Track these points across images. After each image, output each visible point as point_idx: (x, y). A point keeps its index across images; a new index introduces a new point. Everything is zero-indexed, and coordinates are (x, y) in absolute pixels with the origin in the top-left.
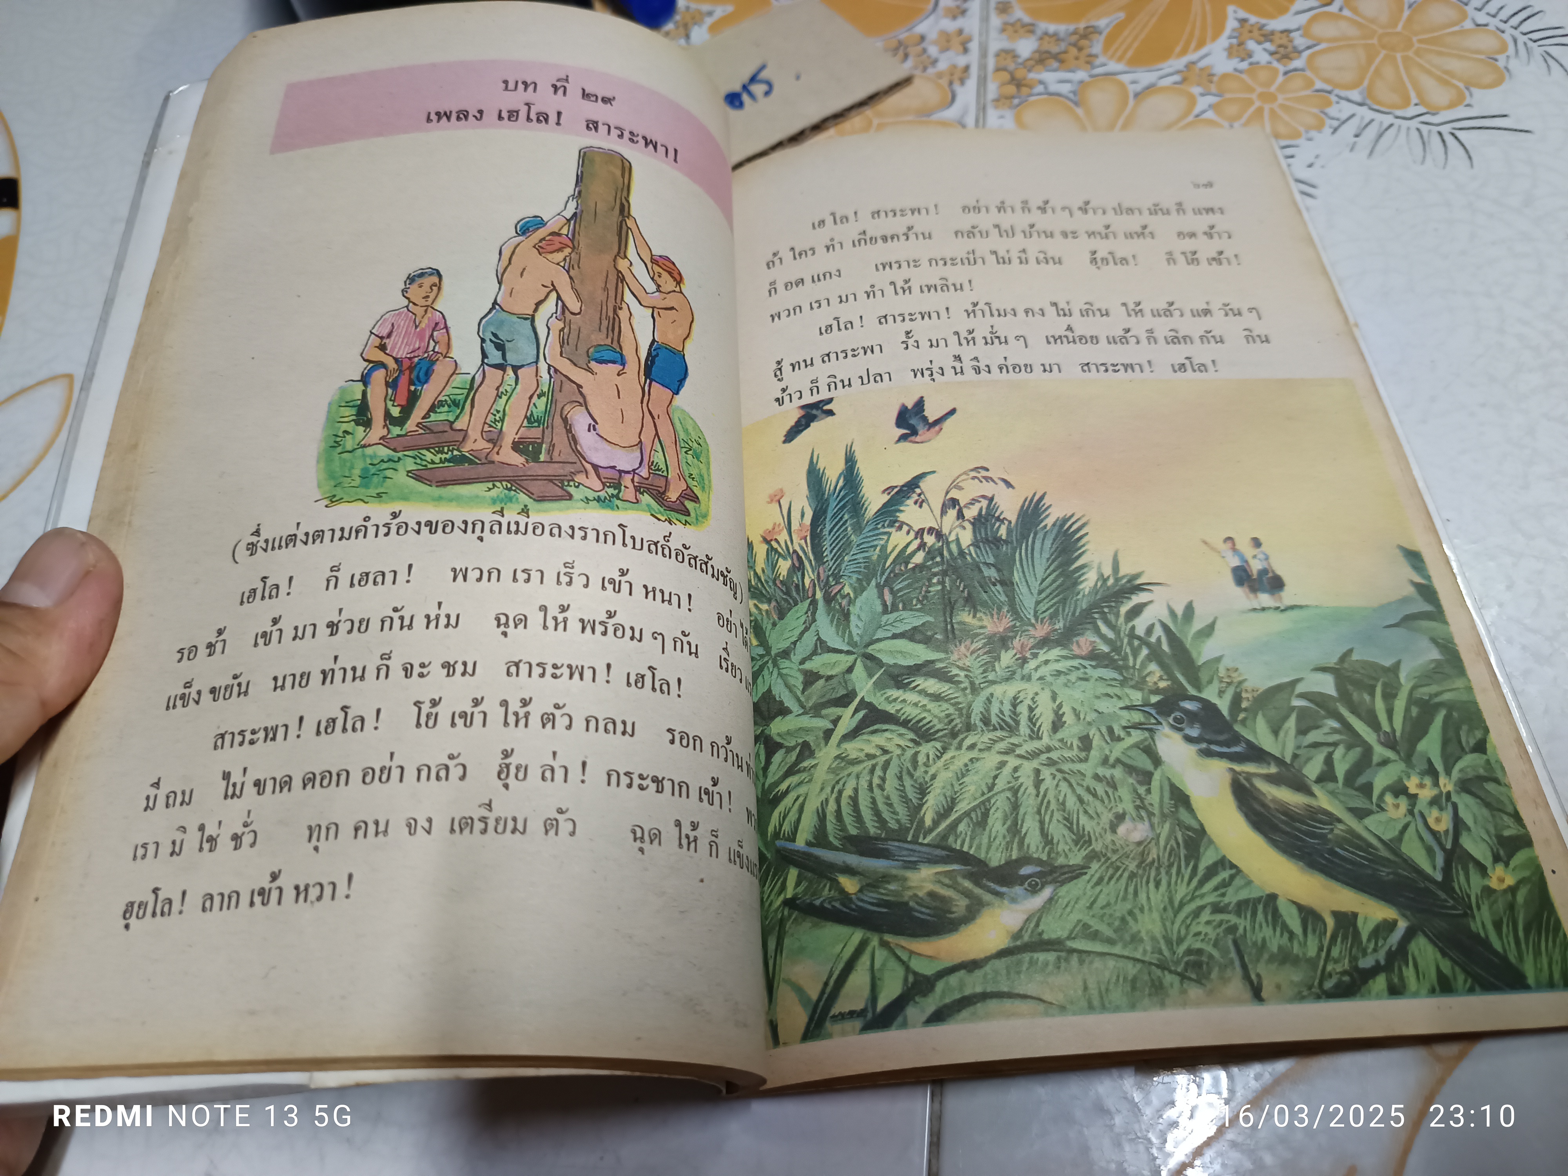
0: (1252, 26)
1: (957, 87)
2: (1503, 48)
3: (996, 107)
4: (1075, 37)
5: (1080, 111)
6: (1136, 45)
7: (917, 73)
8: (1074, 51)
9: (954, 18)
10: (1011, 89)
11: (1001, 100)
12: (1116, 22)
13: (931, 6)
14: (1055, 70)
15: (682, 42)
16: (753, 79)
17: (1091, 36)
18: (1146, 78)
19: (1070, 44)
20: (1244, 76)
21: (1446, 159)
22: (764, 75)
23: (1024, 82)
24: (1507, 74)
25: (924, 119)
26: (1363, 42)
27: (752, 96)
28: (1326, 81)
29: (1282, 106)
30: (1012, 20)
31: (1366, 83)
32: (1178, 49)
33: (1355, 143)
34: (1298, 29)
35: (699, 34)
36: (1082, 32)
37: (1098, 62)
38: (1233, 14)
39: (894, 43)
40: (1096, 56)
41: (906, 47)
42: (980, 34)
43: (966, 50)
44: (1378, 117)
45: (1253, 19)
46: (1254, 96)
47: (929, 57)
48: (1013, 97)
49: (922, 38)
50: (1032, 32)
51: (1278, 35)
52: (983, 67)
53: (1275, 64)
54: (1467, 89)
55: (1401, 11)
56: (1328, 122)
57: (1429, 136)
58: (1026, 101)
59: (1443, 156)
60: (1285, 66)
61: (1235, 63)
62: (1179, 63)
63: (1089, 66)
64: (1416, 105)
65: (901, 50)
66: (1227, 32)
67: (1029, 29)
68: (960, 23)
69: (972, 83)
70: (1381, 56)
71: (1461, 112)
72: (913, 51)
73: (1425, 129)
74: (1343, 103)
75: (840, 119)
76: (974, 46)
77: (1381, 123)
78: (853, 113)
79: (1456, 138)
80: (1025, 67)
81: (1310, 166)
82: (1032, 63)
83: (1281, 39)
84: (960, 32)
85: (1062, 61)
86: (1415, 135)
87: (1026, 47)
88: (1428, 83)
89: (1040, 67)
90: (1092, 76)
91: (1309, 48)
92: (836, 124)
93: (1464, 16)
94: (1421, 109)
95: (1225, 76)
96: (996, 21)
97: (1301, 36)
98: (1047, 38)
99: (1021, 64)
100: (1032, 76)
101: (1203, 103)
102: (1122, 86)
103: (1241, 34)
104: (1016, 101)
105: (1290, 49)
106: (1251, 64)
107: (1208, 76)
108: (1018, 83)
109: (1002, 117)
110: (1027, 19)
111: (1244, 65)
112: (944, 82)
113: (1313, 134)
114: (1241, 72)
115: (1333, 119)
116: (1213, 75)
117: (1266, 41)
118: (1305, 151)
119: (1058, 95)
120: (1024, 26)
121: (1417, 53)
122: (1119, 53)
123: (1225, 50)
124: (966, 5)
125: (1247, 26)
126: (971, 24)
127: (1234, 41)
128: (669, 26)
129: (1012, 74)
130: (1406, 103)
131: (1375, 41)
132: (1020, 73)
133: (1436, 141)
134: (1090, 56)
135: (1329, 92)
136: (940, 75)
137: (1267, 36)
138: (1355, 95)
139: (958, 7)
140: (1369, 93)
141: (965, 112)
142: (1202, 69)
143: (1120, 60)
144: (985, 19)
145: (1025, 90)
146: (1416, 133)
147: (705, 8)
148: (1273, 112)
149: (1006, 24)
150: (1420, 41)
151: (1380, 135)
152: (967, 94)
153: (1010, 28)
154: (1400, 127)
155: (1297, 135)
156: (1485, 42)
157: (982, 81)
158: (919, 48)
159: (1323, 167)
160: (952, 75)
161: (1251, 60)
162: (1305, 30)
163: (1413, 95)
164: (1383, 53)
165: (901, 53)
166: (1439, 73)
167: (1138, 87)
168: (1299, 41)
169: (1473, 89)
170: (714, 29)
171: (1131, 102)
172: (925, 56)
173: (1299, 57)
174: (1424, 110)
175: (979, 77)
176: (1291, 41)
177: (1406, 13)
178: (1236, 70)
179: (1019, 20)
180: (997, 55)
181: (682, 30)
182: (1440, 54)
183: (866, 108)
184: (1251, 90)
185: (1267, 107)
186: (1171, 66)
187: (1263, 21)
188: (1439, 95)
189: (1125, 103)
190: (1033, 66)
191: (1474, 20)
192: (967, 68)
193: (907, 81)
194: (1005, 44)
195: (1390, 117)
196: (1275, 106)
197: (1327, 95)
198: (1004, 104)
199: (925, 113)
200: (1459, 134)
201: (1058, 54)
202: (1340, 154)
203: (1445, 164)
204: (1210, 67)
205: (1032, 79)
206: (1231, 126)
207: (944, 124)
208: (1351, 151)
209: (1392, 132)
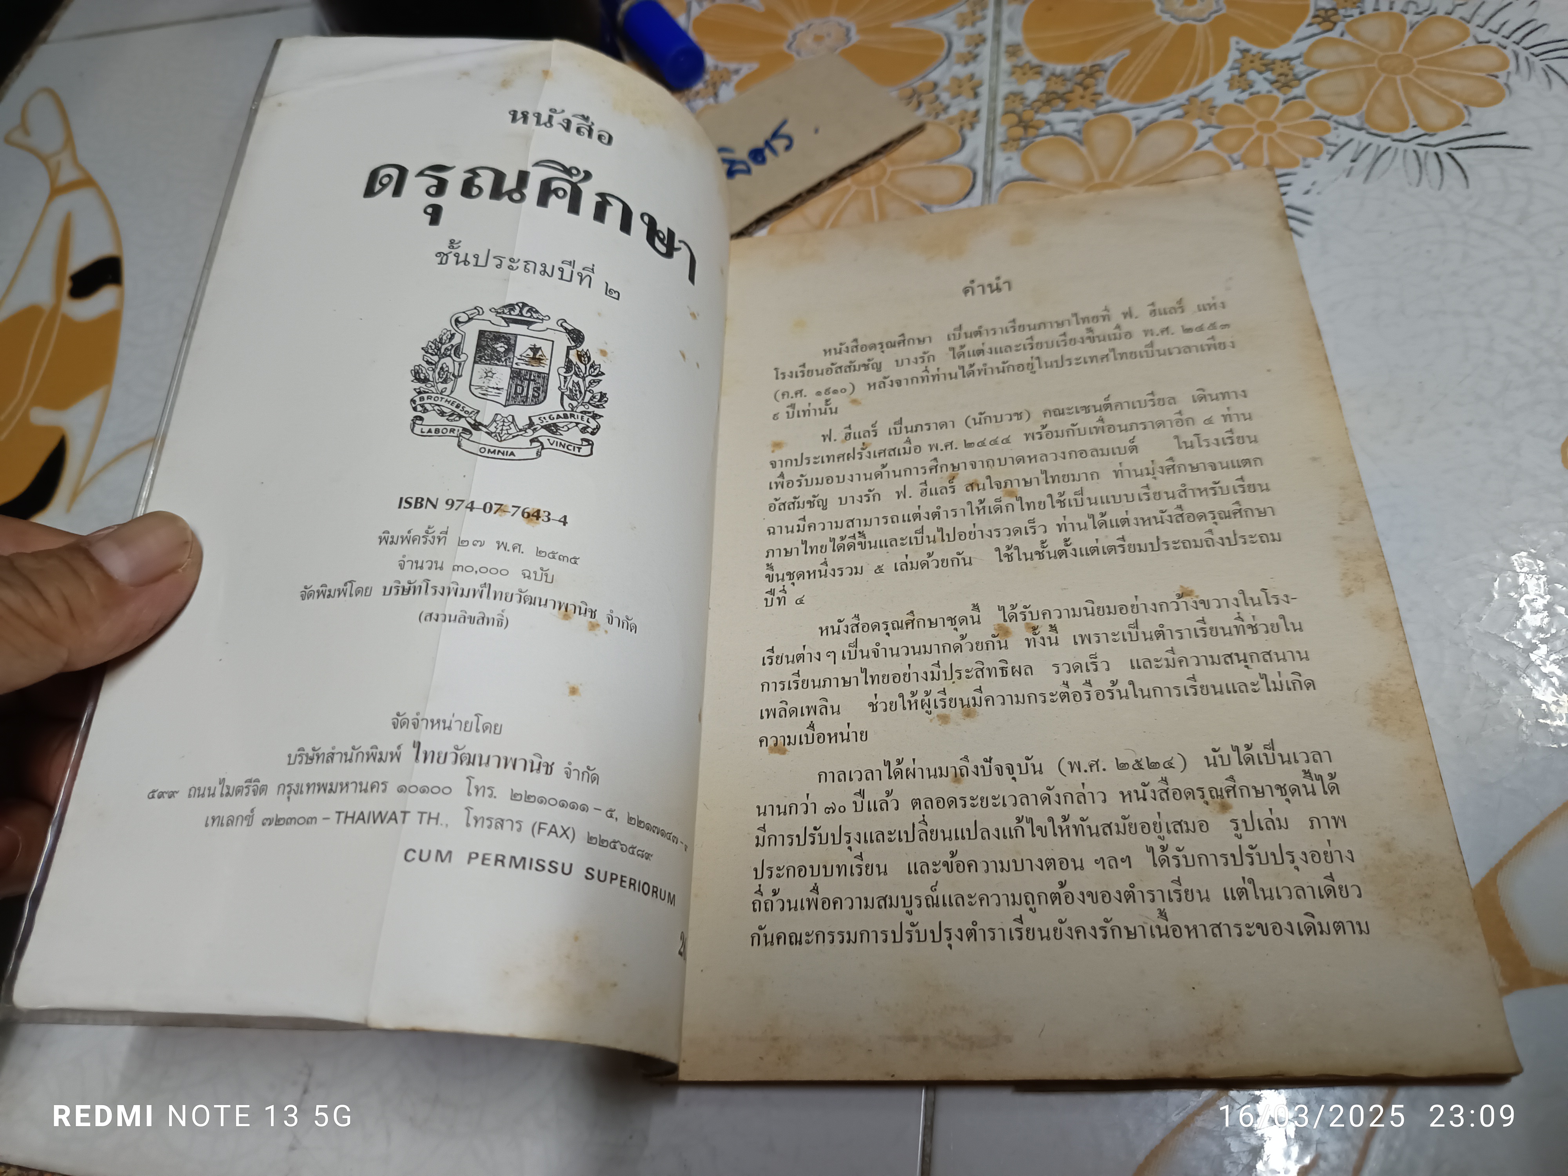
0: (1254, 56)
1: (967, 131)
2: (1505, 64)
3: (1004, 150)
4: (1082, 76)
5: (1083, 150)
6: (1140, 81)
7: (930, 119)
8: (1079, 90)
9: (966, 63)
10: (1019, 131)
11: (1010, 142)
12: (1121, 59)
13: (943, 54)
14: (1061, 110)
15: (711, 100)
16: (775, 135)
17: (1097, 74)
18: (1149, 113)
19: (1076, 84)
20: (1244, 107)
21: (1442, 180)
22: (785, 130)
23: (1031, 124)
24: (1507, 92)
25: (937, 164)
26: (1364, 66)
27: (774, 151)
28: (1325, 107)
29: (1281, 135)
30: (1021, 63)
31: (1365, 107)
32: (1181, 83)
33: (1352, 168)
34: (1299, 57)
35: (726, 92)
36: (1087, 70)
37: (1102, 100)
38: (1236, 44)
39: (908, 92)
40: (1101, 94)
41: (920, 95)
42: (991, 79)
43: (976, 95)
44: (1376, 140)
45: (1255, 49)
46: (1253, 126)
47: (941, 103)
48: (1020, 139)
49: (935, 85)
50: (1040, 73)
51: (1279, 64)
52: (992, 110)
53: (1276, 93)
54: (1466, 107)
55: (1403, 32)
56: (1326, 148)
57: (1426, 158)
58: (1033, 142)
59: (1439, 177)
60: (1285, 94)
61: (1235, 94)
62: (1181, 97)
63: (1094, 104)
64: (1414, 126)
65: (914, 98)
66: (1229, 64)
67: (1037, 70)
68: (972, 68)
69: (981, 127)
70: (1381, 79)
71: (1459, 132)
72: (926, 98)
73: (1422, 150)
74: (1342, 128)
75: (857, 169)
76: (984, 91)
77: (1379, 146)
78: (869, 162)
79: (1453, 158)
80: (1032, 109)
81: (1307, 192)
82: (1039, 104)
83: (1282, 67)
84: (972, 77)
85: (1067, 101)
86: (1411, 156)
87: (1033, 89)
88: (1427, 104)
89: (1048, 107)
90: (1096, 114)
91: (1308, 75)
92: (853, 174)
93: (1466, 33)
94: (1419, 131)
95: (1226, 107)
96: (1005, 64)
97: (1302, 63)
98: (1054, 79)
99: (1029, 106)
100: (1039, 116)
101: (1203, 136)
102: (1125, 122)
103: (1242, 65)
104: (1023, 143)
105: (1290, 77)
106: (1251, 94)
107: (1210, 108)
108: (1026, 126)
109: (1009, 159)
110: (1035, 61)
111: (1245, 96)
112: (955, 127)
113: (1310, 161)
114: (1241, 102)
115: (1330, 145)
116: (1214, 107)
117: (1267, 70)
118: (1301, 179)
119: (1064, 134)
120: (1032, 68)
121: (1417, 75)
122: (1123, 91)
123: (1226, 81)
124: (977, 51)
125: (1249, 56)
126: (982, 68)
127: (1236, 72)
128: (699, 86)
130: (1404, 126)
131: (1375, 65)
132: (1027, 116)
133: (1433, 163)
134: (1095, 94)
135: (1328, 119)
136: (951, 121)
137: (1268, 66)
138: (1353, 120)
139: (970, 53)
140: (1367, 117)
141: (974, 156)
142: (1203, 102)
143: (1123, 97)
144: (995, 63)
145: (1032, 132)
146: (1413, 156)
147: (733, 66)
148: (1271, 140)
149: (1015, 66)
150: (1420, 62)
151: (1377, 159)
152: (977, 138)
153: (1019, 71)
154: (1397, 149)
155: (1295, 163)
156: (1486, 59)
157: (991, 125)
158: (932, 95)
159: (1319, 193)
160: (963, 119)
161: (1253, 90)
162: (1305, 57)
163: (1411, 117)
164: (1383, 76)
165: (915, 101)
166: (1438, 93)
167: (1141, 123)
168: (1300, 69)
169: (1472, 109)
170: (740, 86)
171: (1134, 138)
172: (938, 103)
173: (1300, 84)
174: (1422, 132)
175: (988, 120)
176: (1291, 69)
177: (1408, 34)
178: (1236, 101)
179: (1028, 62)
180: (1006, 98)
181: (710, 89)
182: (1440, 74)
183: (881, 156)
184: (1250, 120)
185: (1266, 137)
186: (1173, 101)
187: (1265, 50)
188: (1437, 115)
189: (1127, 139)
190: (1040, 108)
191: (1475, 37)
192: (977, 112)
193: (919, 129)
194: (1015, 88)
195: (1388, 140)
196: (1273, 135)
197: (1326, 121)
198: (1011, 146)
199: (936, 159)
200: (1456, 154)
201: (1064, 94)
202: (1336, 179)
203: (1441, 185)
204: (1212, 99)
205: (1039, 120)
206: (1230, 157)
207: (954, 168)
208: (1348, 175)
209: (1389, 155)
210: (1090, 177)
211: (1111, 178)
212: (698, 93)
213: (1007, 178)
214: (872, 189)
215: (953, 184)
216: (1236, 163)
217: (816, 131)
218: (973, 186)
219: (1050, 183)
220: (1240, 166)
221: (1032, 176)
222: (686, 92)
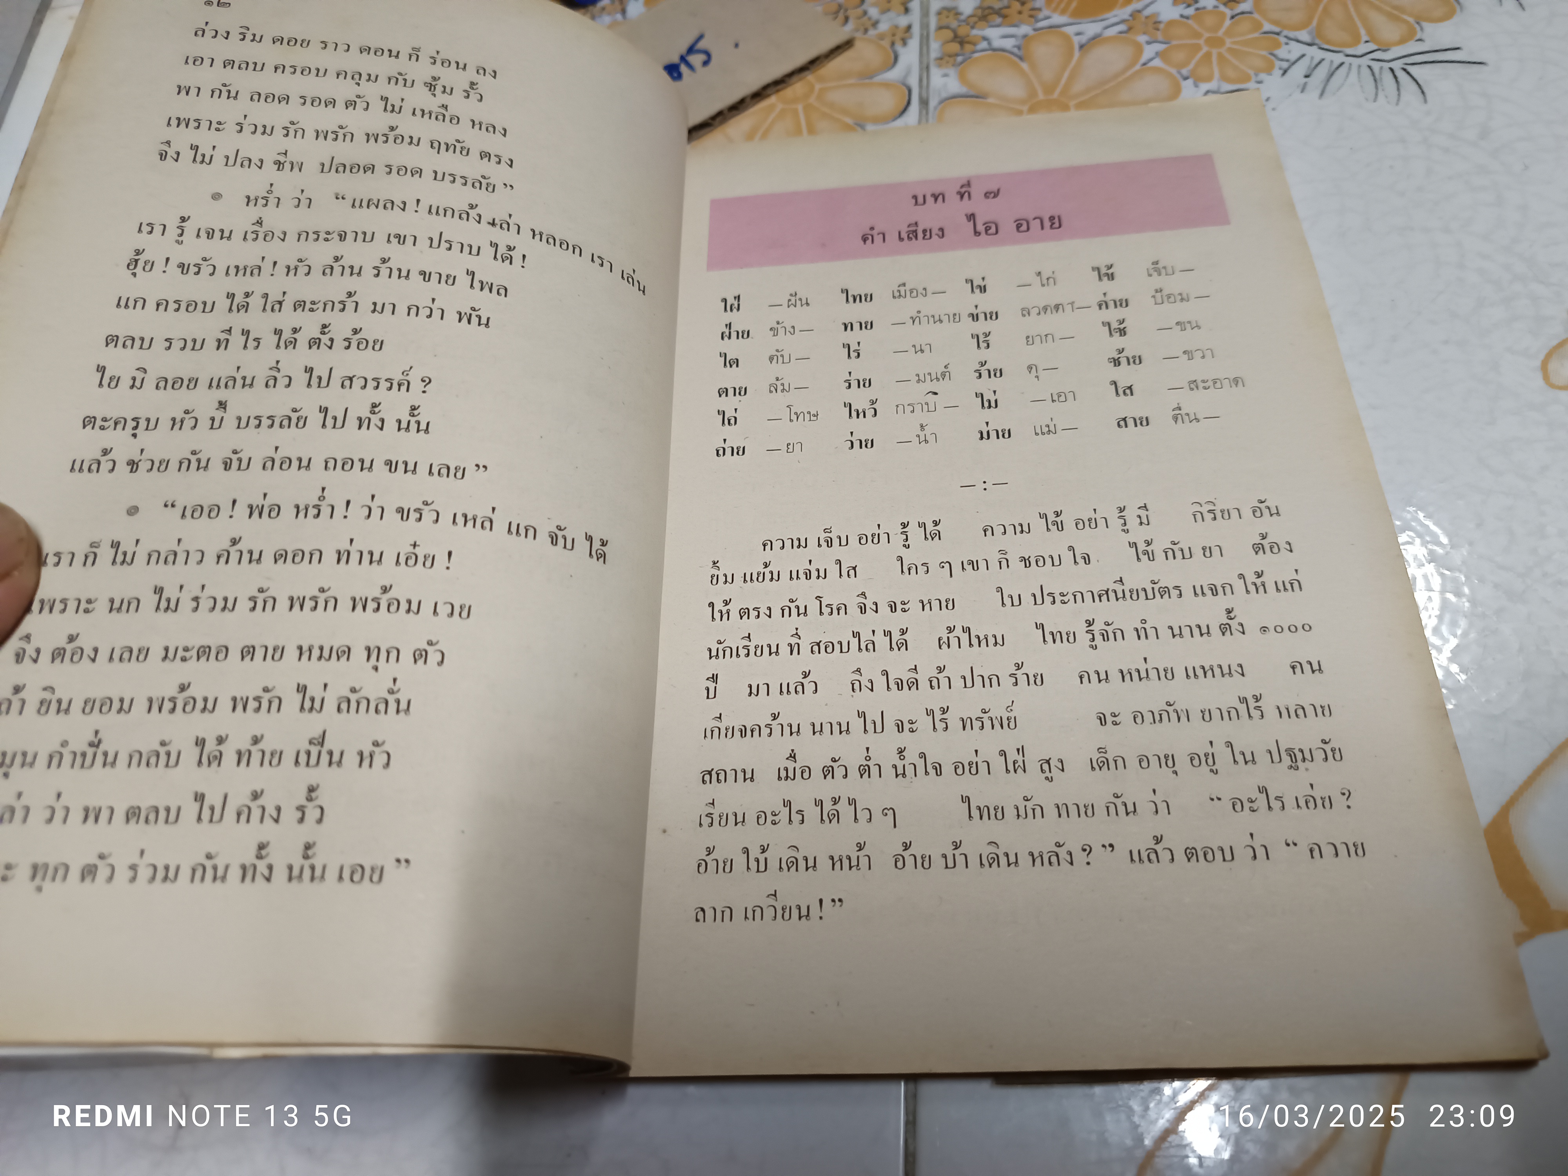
1: (899, 48)
3: (940, 66)
5: (1024, 66)
7: (858, 35)
8: (1017, 5)
10: (955, 47)
11: (946, 58)
14: (998, 26)
15: (619, 17)
16: (691, 50)
18: (1091, 29)
20: (1190, 22)
21: (1399, 95)
22: (701, 45)
23: (967, 39)
24: (1458, 8)
25: (867, 81)
27: (690, 66)
28: (1274, 22)
29: (1230, 50)
31: (1315, 23)
33: (1305, 84)
35: (636, 7)
37: (1041, 15)
39: (834, 7)
40: (1040, 9)
41: (846, 10)
43: (907, 10)
44: (1329, 56)
46: (1201, 42)
47: (870, 19)
48: (957, 55)
52: (925, 26)
53: (1222, 8)
54: (1418, 23)
56: (1278, 63)
57: (1381, 73)
58: (970, 58)
59: (1396, 93)
60: (1232, 9)
61: (1180, 10)
62: (1124, 13)
63: (1033, 20)
64: (1367, 42)
65: (841, 13)
69: (914, 43)
71: (1412, 47)
72: (852, 13)
73: (1376, 66)
74: (1293, 43)
75: (782, 86)
76: (915, 6)
77: (1332, 62)
78: (794, 79)
79: (1408, 73)
80: (968, 24)
82: (975, 19)
85: (1005, 17)
86: (1366, 72)
87: (968, 4)
88: (1378, 20)
89: (984, 23)
90: (1035, 30)
92: (778, 91)
94: (1371, 46)
95: (1171, 23)
99: (964, 21)
100: (975, 32)
101: (1149, 51)
102: (1067, 38)
104: (960, 59)
106: (1197, 9)
107: (1155, 23)
108: (962, 41)
109: (946, 75)
111: (1190, 11)
112: (886, 43)
113: (1262, 76)
114: (1187, 18)
115: (1282, 60)
116: (1160, 22)
119: (1003, 50)
122: (1062, 5)
129: (954, 32)
130: (1356, 41)
132: (962, 31)
133: (1388, 78)
134: (1033, 9)
135: (1278, 34)
136: (881, 37)
138: (1304, 36)
140: (1318, 33)
141: (908, 73)
142: (1147, 17)
143: (1063, 12)
145: (968, 47)
146: (1368, 71)
148: (1220, 56)
151: (1331, 75)
152: (909, 55)
154: (1350, 64)
155: (1247, 79)
157: (925, 40)
158: (859, 11)
159: (1274, 109)
160: (894, 35)
161: (1197, 5)
163: (1363, 32)
165: (841, 16)
166: (1389, 9)
167: (1083, 39)
169: (1424, 24)
171: (1077, 54)
172: (865, 18)
174: (1375, 47)
175: (922, 36)
178: (1182, 16)
180: (939, 13)
181: (617, 4)
183: (806, 73)
184: (1198, 35)
185: (1215, 52)
186: (1115, 16)
189: (1070, 55)
190: (976, 23)
192: (909, 28)
193: (848, 44)
194: (947, 3)
195: (1340, 55)
196: (1223, 50)
197: (1276, 36)
198: (948, 62)
199: (867, 76)
200: (1410, 69)
201: (1001, 9)
202: (1290, 95)
203: (1398, 100)
204: (1157, 14)
205: (975, 36)
206: (1179, 73)
207: (887, 85)
208: (1302, 91)
209: (1343, 71)
210: (1033, 93)
211: (1056, 95)
212: (603, 9)
213: (944, 95)
214: (800, 107)
215: (887, 101)
216: (1186, 78)
217: (737, 45)
218: (909, 103)
219: (990, 100)
220: (1190, 82)
221: (972, 93)
222: (591, 8)
